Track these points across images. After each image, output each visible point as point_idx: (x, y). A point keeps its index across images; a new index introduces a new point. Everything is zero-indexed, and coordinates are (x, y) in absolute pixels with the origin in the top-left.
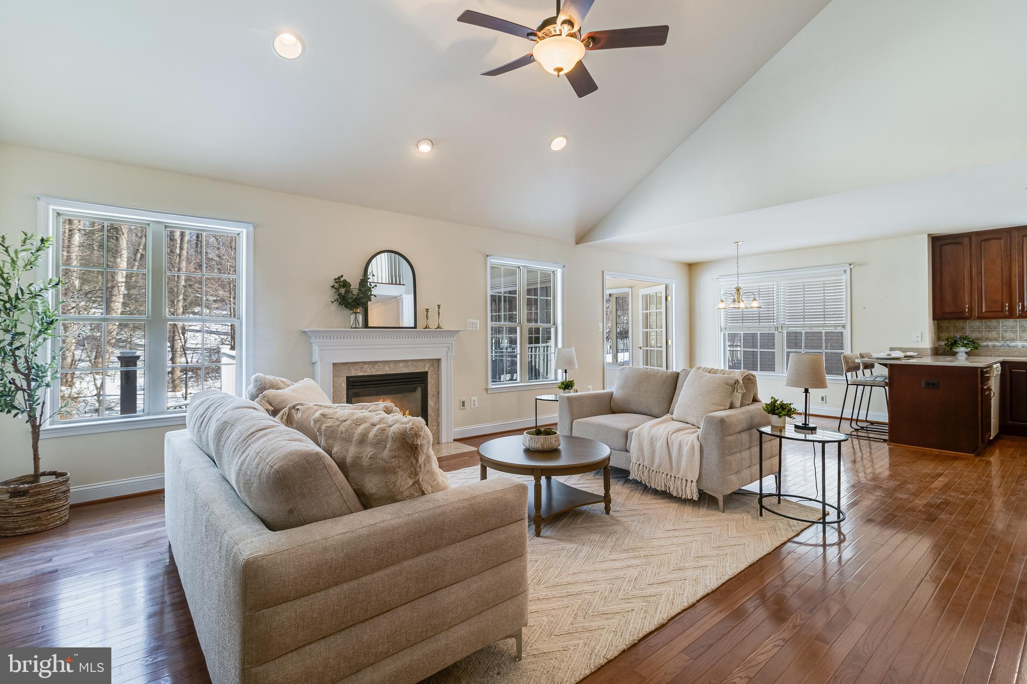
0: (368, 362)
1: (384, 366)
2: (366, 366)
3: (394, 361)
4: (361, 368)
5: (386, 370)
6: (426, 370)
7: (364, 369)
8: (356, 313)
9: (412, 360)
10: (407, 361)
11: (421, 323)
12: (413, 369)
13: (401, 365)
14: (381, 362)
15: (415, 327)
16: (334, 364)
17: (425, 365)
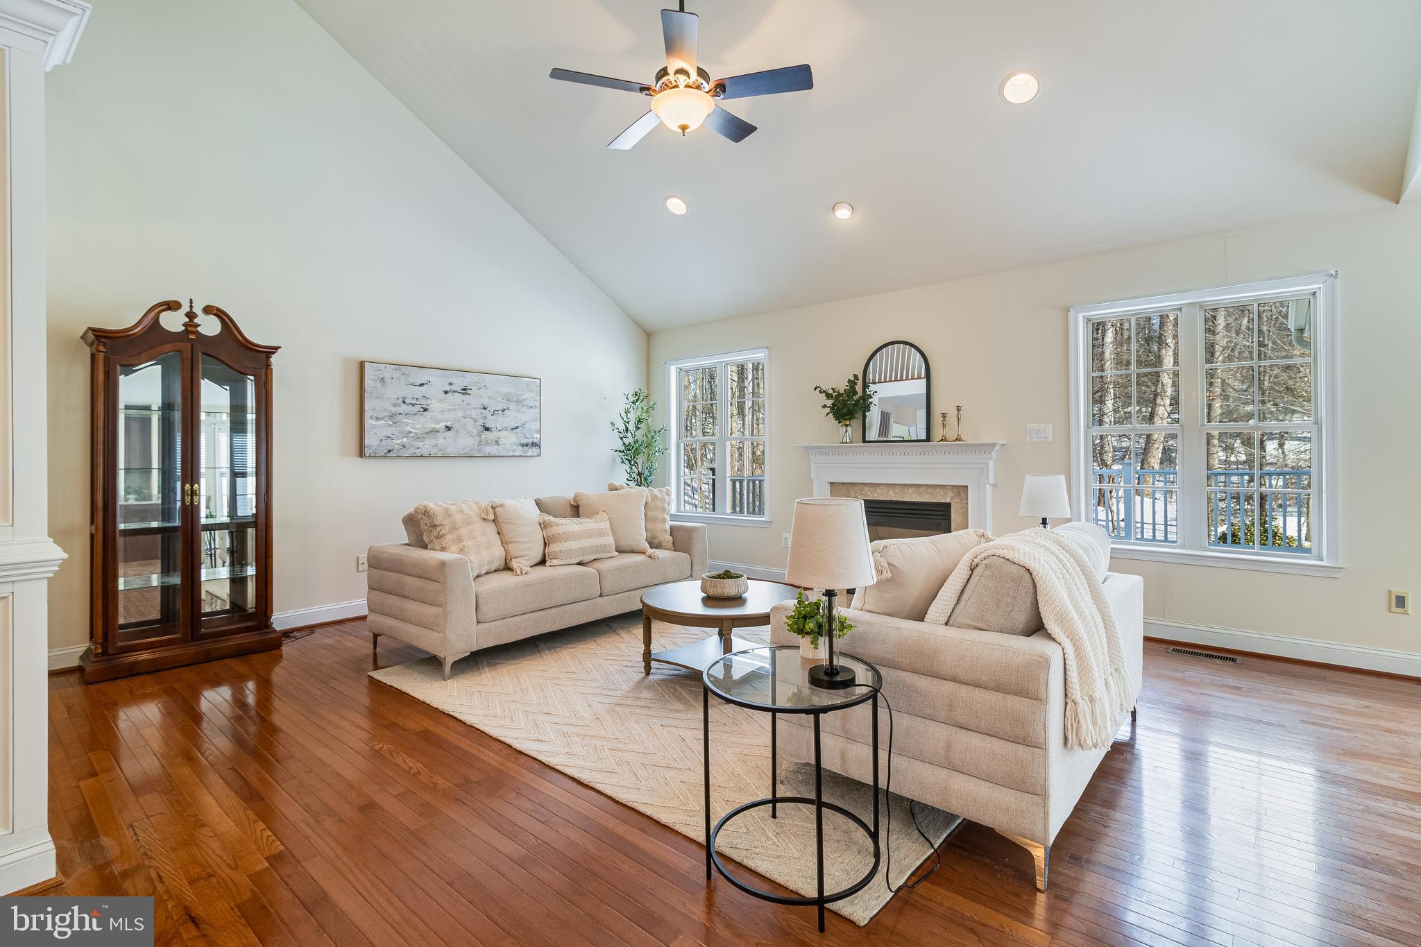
0: (869, 484)
1: (888, 491)
2: (866, 489)
3: (901, 485)
4: (862, 490)
5: (890, 496)
6: (948, 500)
7: (863, 492)
8: (846, 426)
9: (925, 485)
10: (919, 486)
11: (937, 433)
12: (927, 497)
13: (910, 490)
14: (884, 485)
15: (928, 439)
16: (832, 484)
17: (946, 494)
